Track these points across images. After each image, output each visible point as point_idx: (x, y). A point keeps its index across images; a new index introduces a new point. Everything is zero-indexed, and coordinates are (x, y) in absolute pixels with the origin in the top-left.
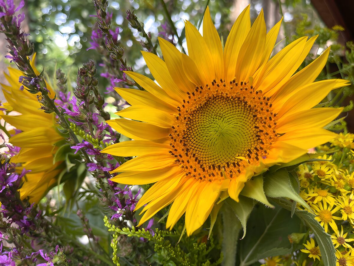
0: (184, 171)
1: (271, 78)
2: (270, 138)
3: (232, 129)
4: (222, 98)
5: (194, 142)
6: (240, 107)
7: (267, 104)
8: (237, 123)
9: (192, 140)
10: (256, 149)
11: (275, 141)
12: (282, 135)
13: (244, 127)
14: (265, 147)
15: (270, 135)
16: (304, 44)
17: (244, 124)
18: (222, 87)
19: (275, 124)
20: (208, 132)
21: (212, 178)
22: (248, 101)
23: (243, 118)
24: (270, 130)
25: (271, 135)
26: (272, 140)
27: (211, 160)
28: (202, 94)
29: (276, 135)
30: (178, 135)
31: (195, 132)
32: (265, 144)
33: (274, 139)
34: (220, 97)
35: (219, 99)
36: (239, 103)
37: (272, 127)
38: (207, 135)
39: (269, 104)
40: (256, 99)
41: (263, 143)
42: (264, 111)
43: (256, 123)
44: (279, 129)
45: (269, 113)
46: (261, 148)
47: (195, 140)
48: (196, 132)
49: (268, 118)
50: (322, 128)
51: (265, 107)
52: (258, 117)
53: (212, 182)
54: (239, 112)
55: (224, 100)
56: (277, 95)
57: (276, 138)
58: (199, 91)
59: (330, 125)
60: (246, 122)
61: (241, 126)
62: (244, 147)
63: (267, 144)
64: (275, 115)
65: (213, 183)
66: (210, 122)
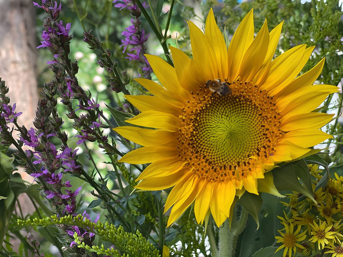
0: (195, 173)
2: (276, 136)
3: (239, 128)
7: (271, 103)
8: (243, 122)
9: (199, 141)
10: (264, 147)
11: (283, 137)
12: (286, 133)
14: (272, 145)
16: (304, 51)
17: (250, 123)
19: (280, 122)
20: (215, 133)
21: (224, 177)
22: (252, 99)
23: (248, 116)
25: (276, 133)
26: (278, 137)
27: (220, 160)
29: (281, 133)
32: (272, 142)
36: (243, 101)
37: (277, 126)
38: (213, 135)
39: (273, 103)
40: (261, 98)
41: (269, 141)
44: (284, 127)
45: (273, 111)
46: (269, 147)
47: (201, 141)
48: (202, 133)
49: (273, 117)
51: (269, 106)
52: (263, 115)
53: (225, 181)
54: (244, 111)
56: (279, 94)
57: (281, 135)
58: (203, 90)
60: (251, 120)
61: (247, 124)
63: (273, 142)
64: (279, 114)
65: (225, 183)
66: (216, 122)
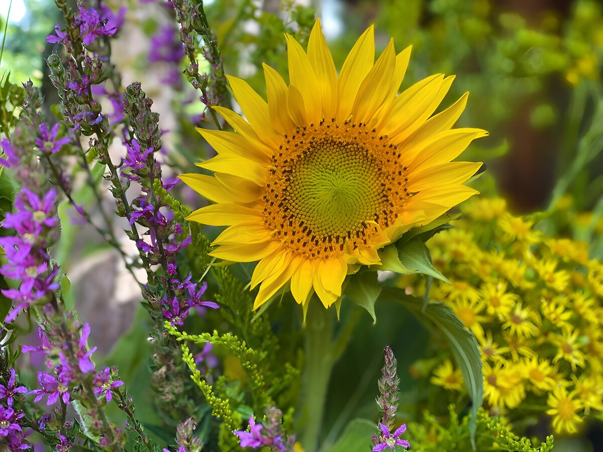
0: (288, 246)
1: (398, 120)
2: (401, 199)
3: (350, 187)
4: (333, 144)
5: (297, 206)
6: (357, 157)
7: (394, 154)
8: (355, 180)
9: (294, 204)
10: (385, 212)
11: (407, 201)
12: (414, 194)
13: (364, 185)
14: (395, 209)
15: (400, 194)
16: (441, 82)
17: (364, 181)
18: (333, 128)
19: (406, 180)
20: (317, 192)
21: (328, 252)
22: (368, 149)
23: (362, 172)
24: (400, 188)
25: (402, 195)
26: (403, 200)
28: (305, 136)
29: (408, 195)
30: (276, 196)
31: (296, 192)
32: (395, 207)
33: (405, 199)
34: (329, 141)
35: (328, 145)
37: (402, 185)
38: (314, 196)
39: (397, 154)
40: (381, 147)
41: (392, 205)
42: (390, 163)
43: (380, 178)
44: (411, 186)
45: (397, 165)
46: (391, 212)
47: (296, 204)
48: (298, 192)
49: (397, 173)
50: (463, 184)
51: (392, 157)
52: (383, 170)
53: (329, 258)
54: (356, 165)
55: (335, 146)
56: (406, 142)
57: (407, 198)
58: (301, 133)
59: (470, 181)
60: (366, 178)
61: (360, 183)
62: (366, 211)
63: (397, 207)
64: (405, 169)
65: (330, 260)
66: (318, 178)
